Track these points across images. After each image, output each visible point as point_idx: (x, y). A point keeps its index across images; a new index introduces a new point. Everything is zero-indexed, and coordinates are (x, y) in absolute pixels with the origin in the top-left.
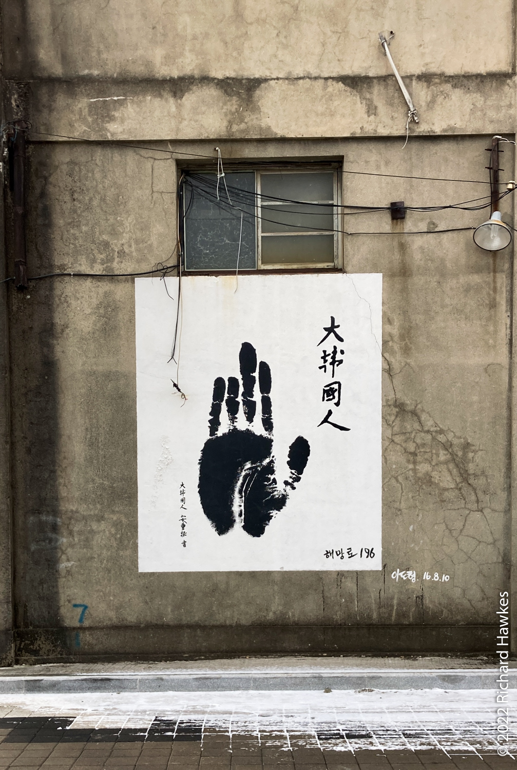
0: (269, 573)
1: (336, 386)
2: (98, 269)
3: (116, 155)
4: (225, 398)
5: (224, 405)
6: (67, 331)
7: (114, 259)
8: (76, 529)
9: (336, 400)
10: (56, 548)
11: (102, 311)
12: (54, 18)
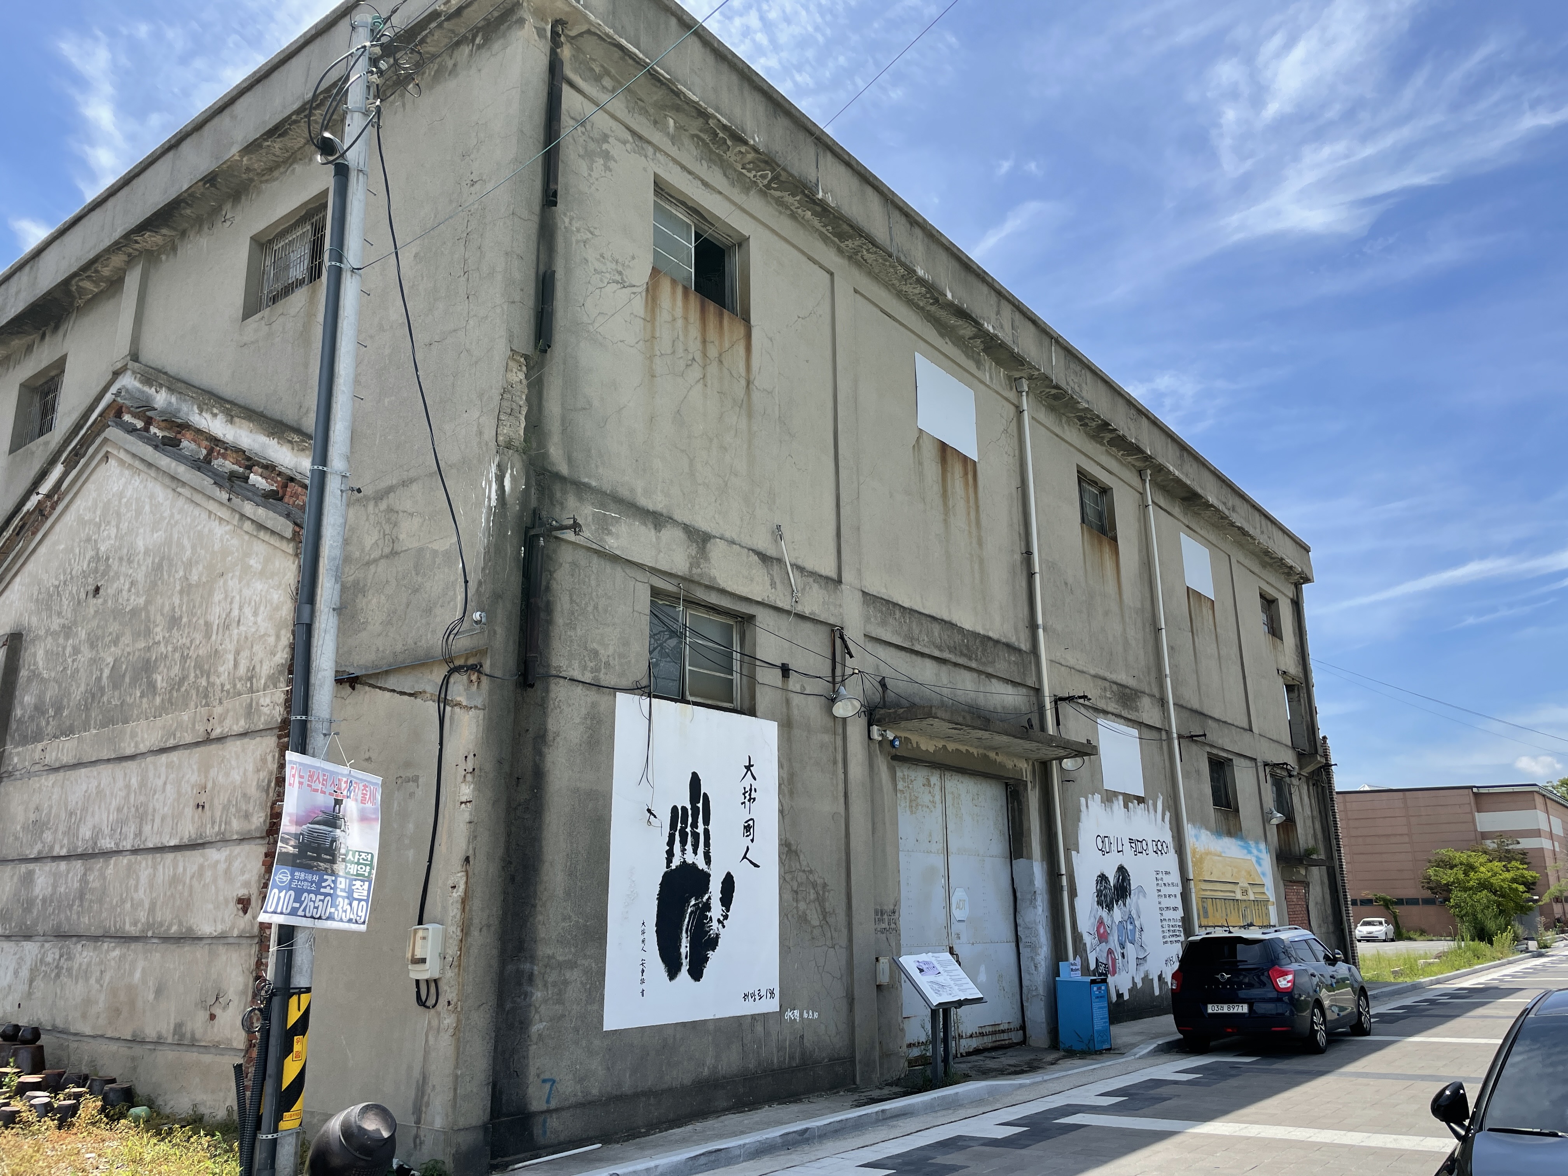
0: (705, 1022)
1: (751, 823)
2: (588, 677)
3: (608, 568)
4: (679, 828)
5: (677, 833)
6: (558, 739)
7: (601, 669)
8: (550, 980)
9: (751, 837)
10: (530, 1005)
11: (588, 722)
12: (563, 419)
